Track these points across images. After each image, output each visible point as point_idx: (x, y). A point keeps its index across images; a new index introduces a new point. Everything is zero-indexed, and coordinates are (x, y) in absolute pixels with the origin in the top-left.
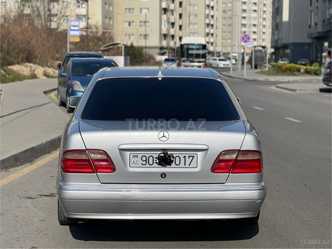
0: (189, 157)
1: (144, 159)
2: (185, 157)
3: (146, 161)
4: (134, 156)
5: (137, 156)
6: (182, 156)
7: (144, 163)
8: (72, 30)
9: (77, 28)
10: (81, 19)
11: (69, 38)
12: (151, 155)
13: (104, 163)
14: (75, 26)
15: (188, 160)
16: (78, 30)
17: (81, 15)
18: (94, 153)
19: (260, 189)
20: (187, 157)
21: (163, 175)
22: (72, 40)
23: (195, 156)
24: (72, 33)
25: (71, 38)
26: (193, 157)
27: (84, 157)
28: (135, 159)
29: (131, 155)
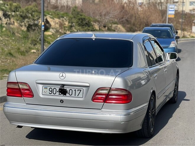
0: (78, 90)
1: (51, 90)
2: (75, 90)
3: (52, 91)
4: (45, 88)
5: (47, 88)
6: (73, 90)
7: (51, 92)
8: (170, 11)
9: (173, 9)
10: (192, 4)
11: (168, 16)
12: (55, 88)
13: (28, 91)
14: (171, 8)
15: (77, 93)
16: (173, 11)
17: (192, 2)
18: (22, 85)
19: (125, 115)
20: (77, 91)
21: (62, 101)
22: (170, 16)
23: (82, 90)
24: (170, 12)
25: (169, 15)
26: (81, 90)
27: (16, 87)
28: (45, 90)
29: (44, 87)
